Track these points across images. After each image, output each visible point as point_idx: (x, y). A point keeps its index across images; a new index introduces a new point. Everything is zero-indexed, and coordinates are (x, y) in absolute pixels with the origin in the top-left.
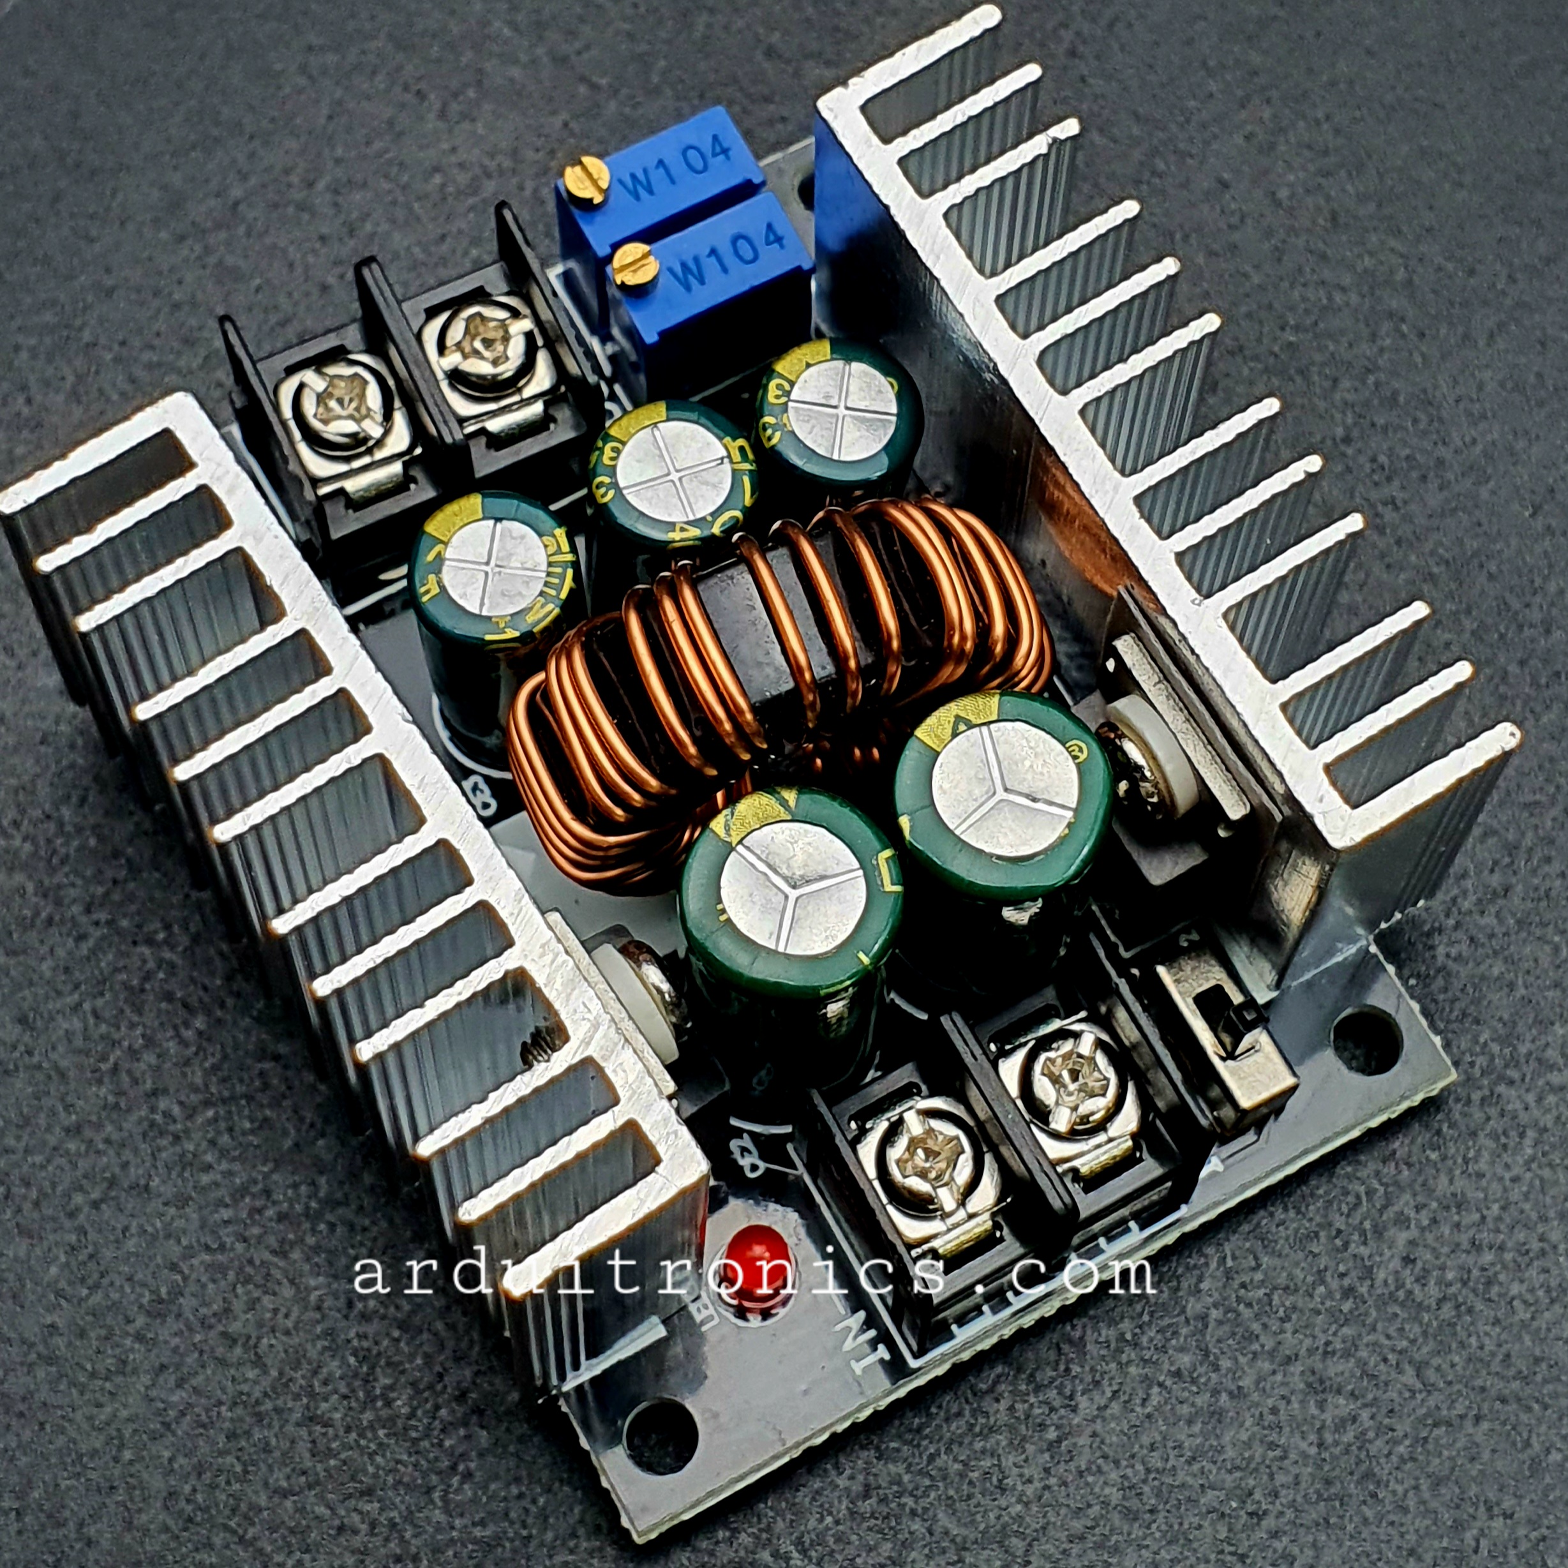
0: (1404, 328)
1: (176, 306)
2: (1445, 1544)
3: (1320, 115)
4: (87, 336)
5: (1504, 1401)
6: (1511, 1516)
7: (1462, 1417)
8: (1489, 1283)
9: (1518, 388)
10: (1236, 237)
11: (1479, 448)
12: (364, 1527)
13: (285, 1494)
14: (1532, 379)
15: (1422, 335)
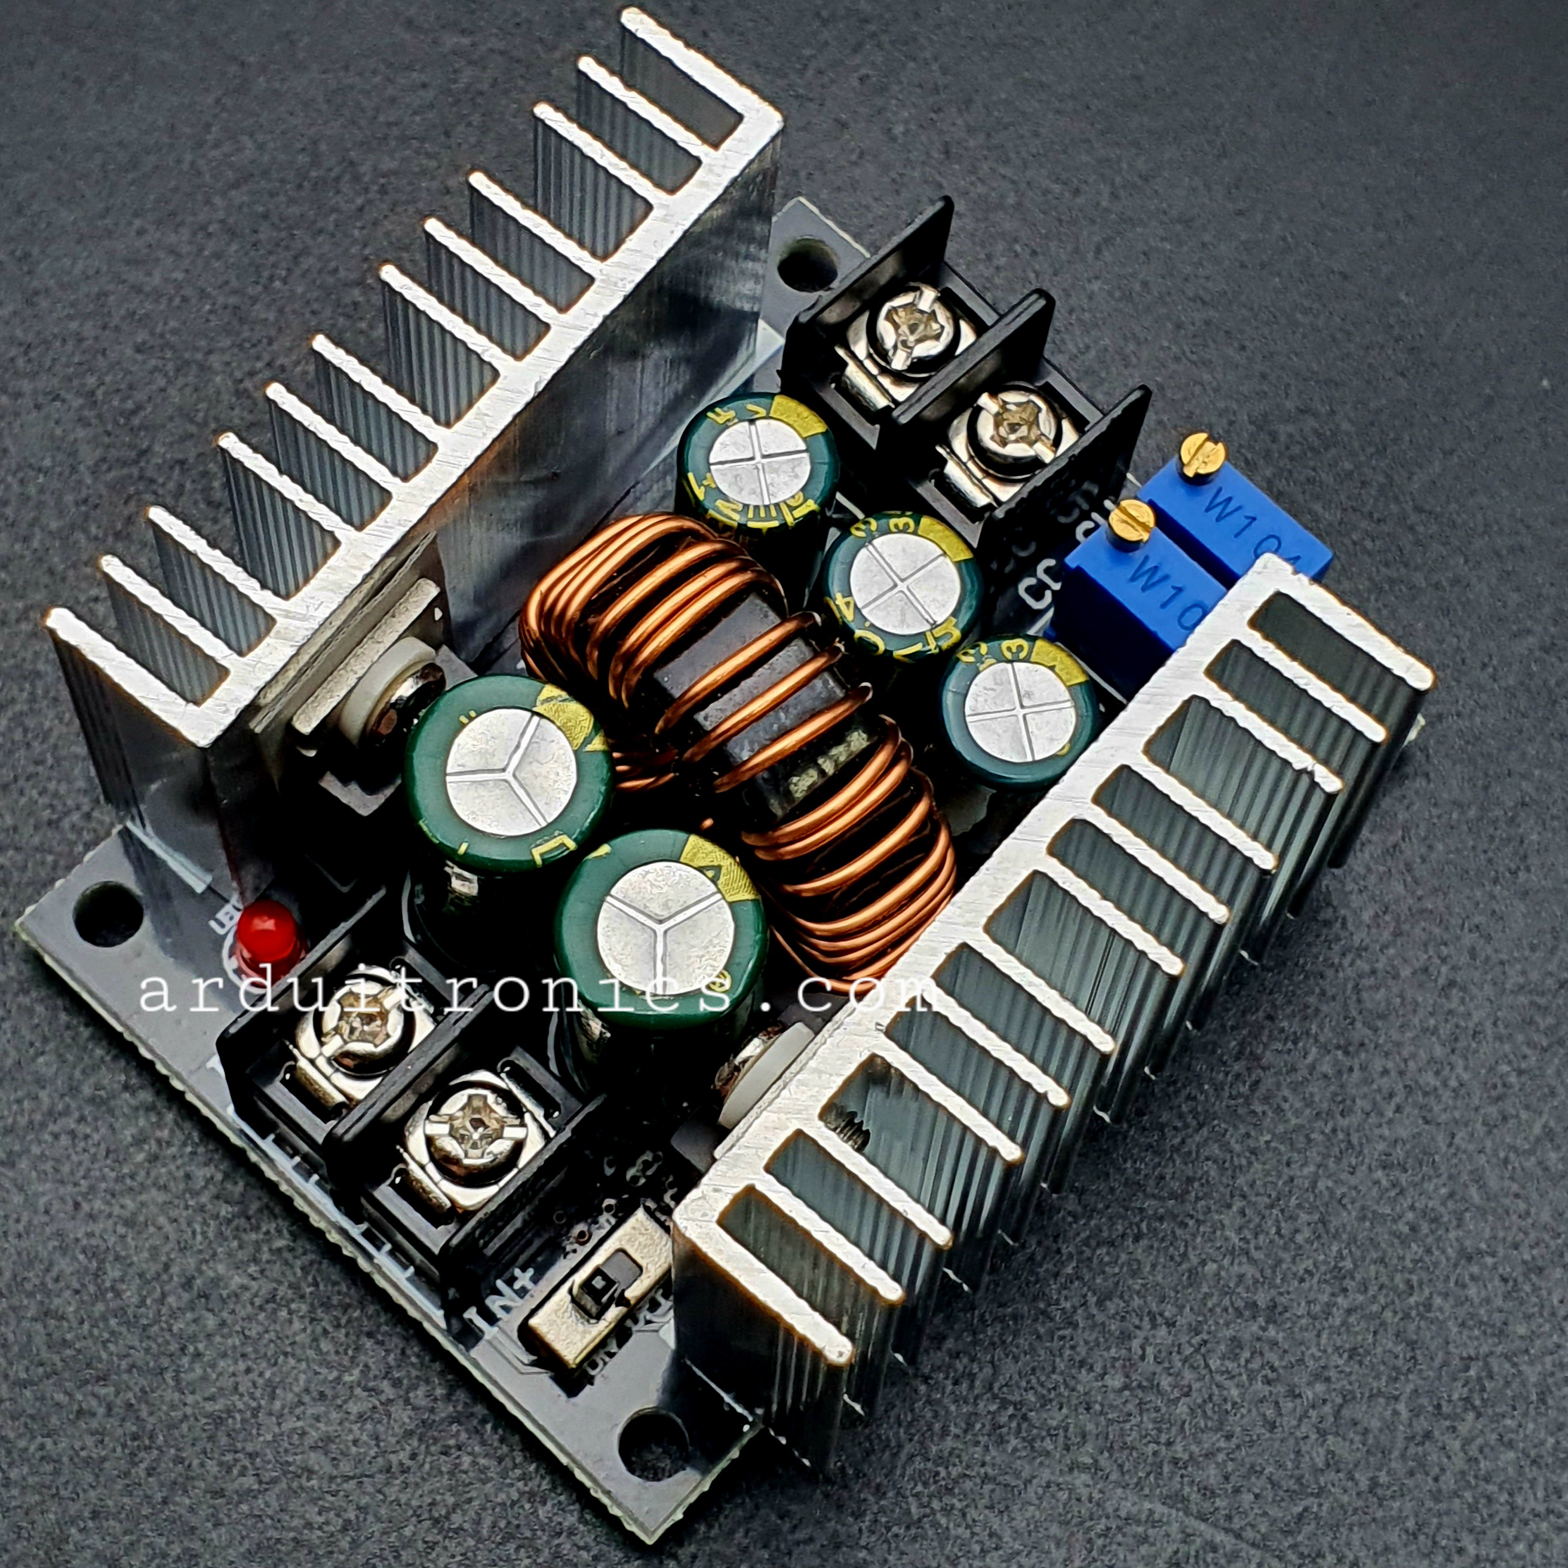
0: (1018, 248)
3: (928, 55)
6: (1174, 1324)
7: (1123, 1236)
9: (1128, 297)
10: (857, 172)
11: (1092, 353)
12: (101, 1411)
13: (24, 1384)
14: (1137, 287)
15: (1034, 253)
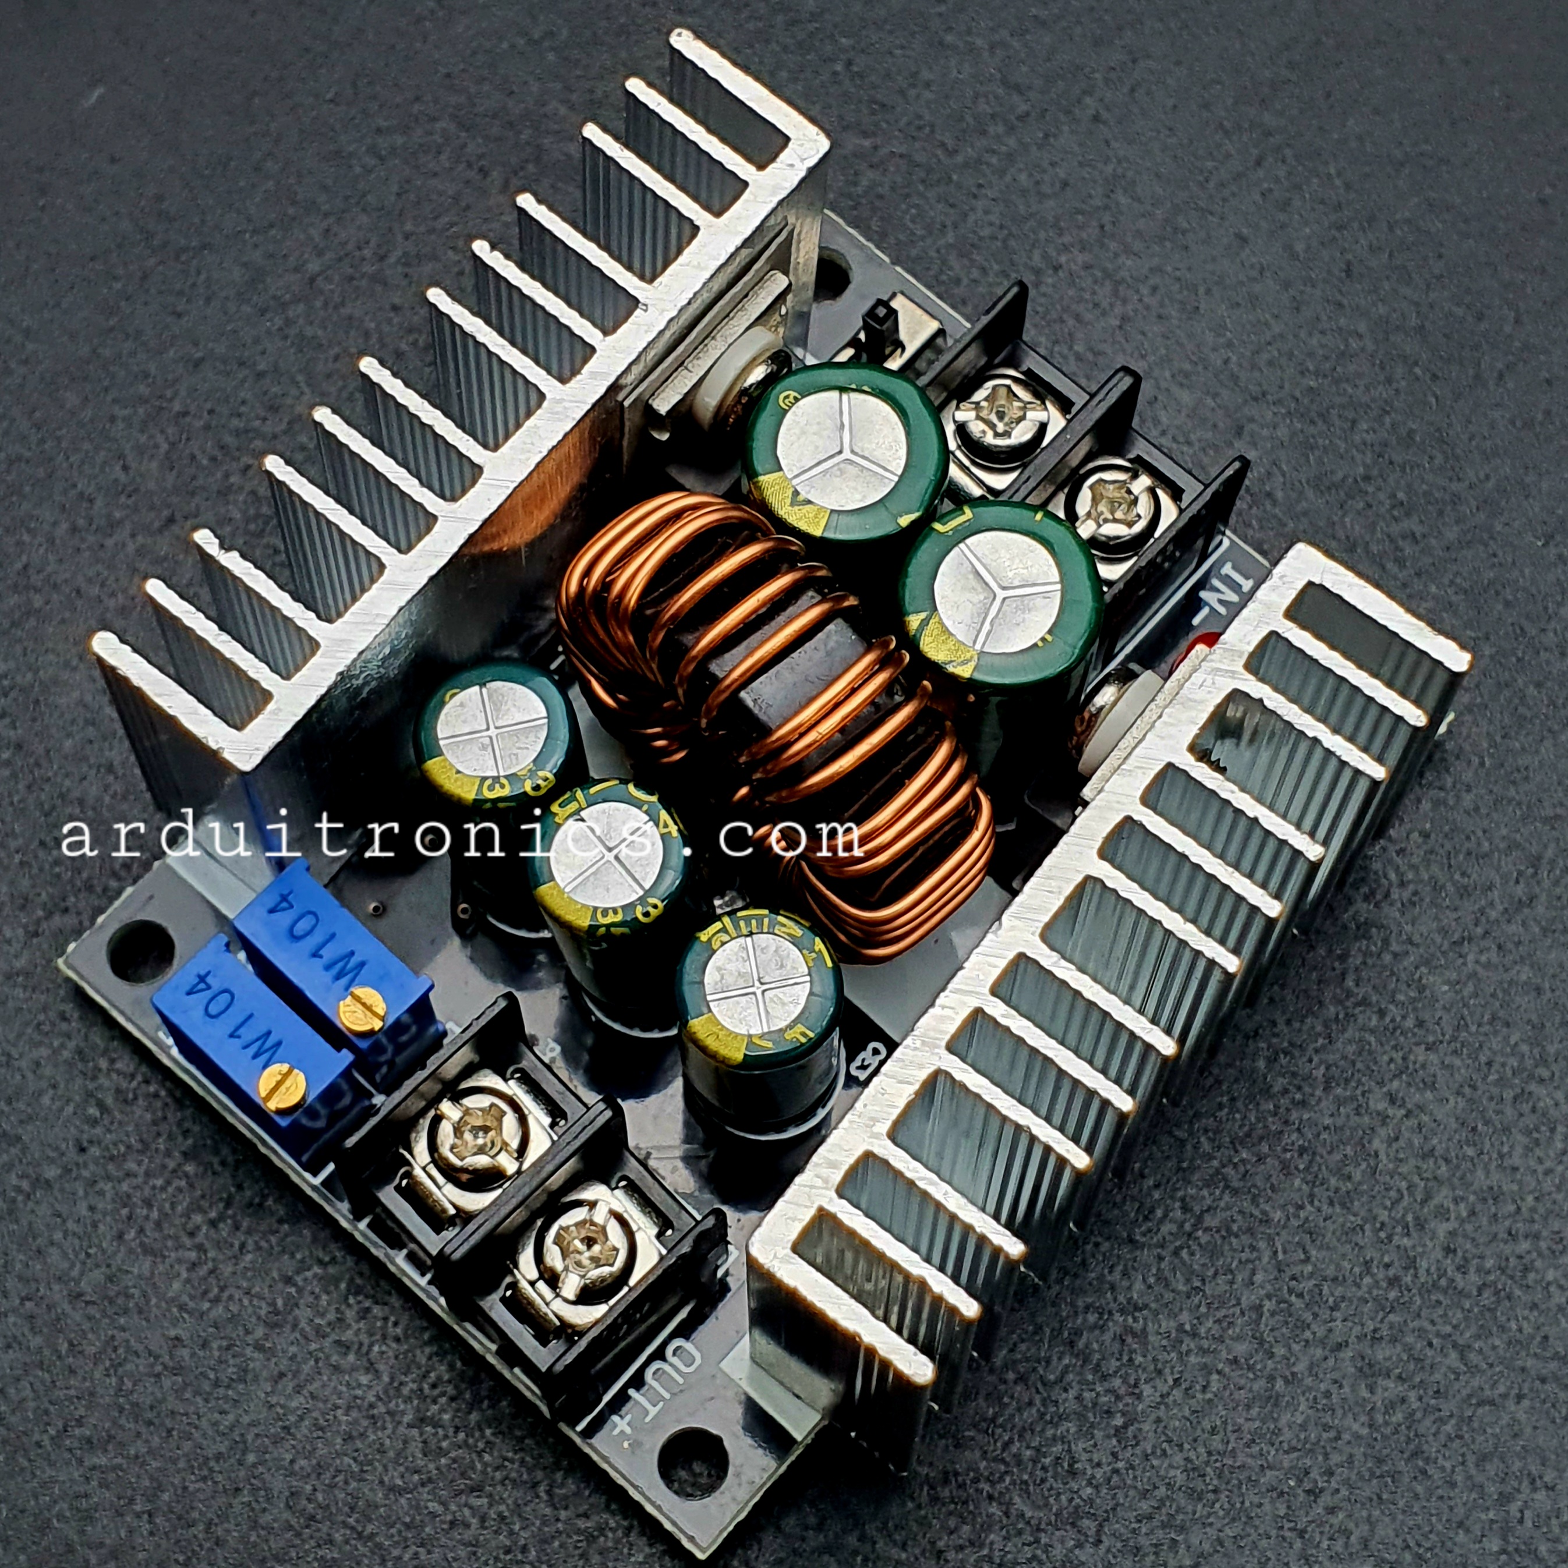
0: (1418, 370)
1: (260, 375)
2: (1491, 1515)
3: (1332, 171)
4: (177, 407)
5: (1543, 1380)
6: (1553, 1489)
7: (1505, 1396)
8: (1526, 1270)
9: (1529, 424)
10: (1257, 288)
11: (1490, 485)
12: (474, 1521)
13: (400, 1491)
14: (1540, 417)
15: (1435, 377)
